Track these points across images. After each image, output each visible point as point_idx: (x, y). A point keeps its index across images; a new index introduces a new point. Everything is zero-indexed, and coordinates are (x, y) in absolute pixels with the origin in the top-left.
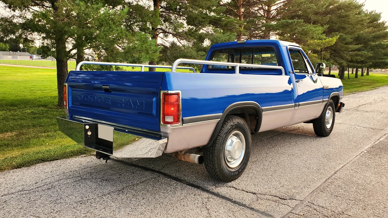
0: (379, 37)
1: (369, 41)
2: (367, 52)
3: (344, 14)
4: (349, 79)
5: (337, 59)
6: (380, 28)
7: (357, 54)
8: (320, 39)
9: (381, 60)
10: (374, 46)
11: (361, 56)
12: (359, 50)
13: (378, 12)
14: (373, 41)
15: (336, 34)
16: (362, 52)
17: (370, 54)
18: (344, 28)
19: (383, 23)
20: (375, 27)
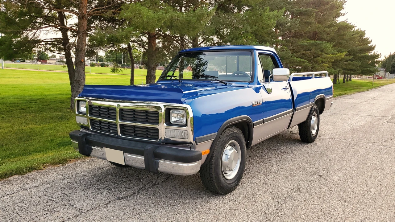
0: (365, 50)
1: (357, 53)
2: (357, 62)
3: (342, 33)
4: (339, 83)
5: (335, 67)
6: (365, 43)
7: (350, 64)
8: (332, 54)
9: (366, 69)
10: (361, 57)
11: (353, 65)
12: (351, 60)
13: (363, 30)
14: (360, 53)
15: (336, 48)
16: (354, 62)
17: (360, 64)
18: (341, 43)
19: (367, 39)
20: (361, 42)
